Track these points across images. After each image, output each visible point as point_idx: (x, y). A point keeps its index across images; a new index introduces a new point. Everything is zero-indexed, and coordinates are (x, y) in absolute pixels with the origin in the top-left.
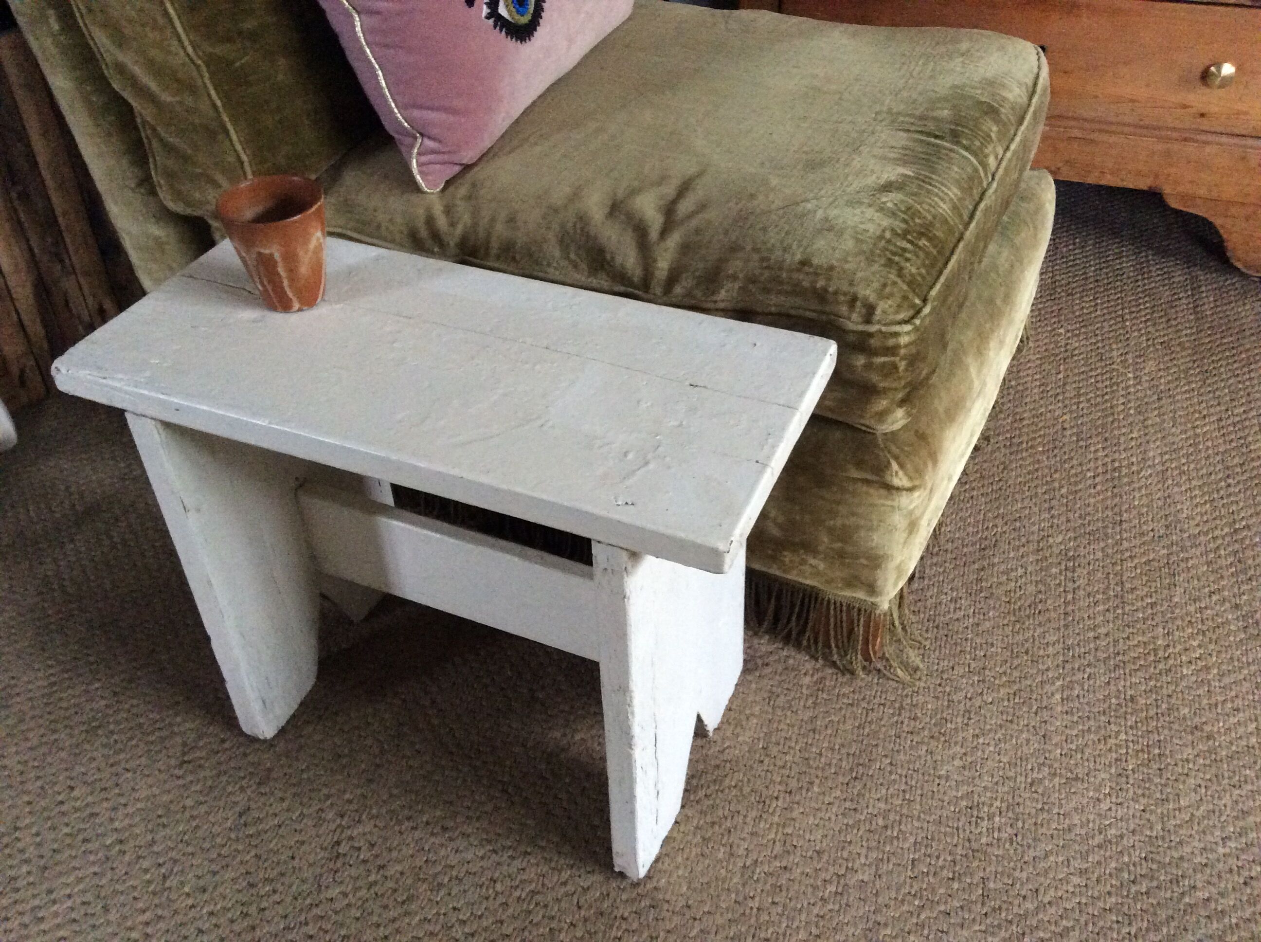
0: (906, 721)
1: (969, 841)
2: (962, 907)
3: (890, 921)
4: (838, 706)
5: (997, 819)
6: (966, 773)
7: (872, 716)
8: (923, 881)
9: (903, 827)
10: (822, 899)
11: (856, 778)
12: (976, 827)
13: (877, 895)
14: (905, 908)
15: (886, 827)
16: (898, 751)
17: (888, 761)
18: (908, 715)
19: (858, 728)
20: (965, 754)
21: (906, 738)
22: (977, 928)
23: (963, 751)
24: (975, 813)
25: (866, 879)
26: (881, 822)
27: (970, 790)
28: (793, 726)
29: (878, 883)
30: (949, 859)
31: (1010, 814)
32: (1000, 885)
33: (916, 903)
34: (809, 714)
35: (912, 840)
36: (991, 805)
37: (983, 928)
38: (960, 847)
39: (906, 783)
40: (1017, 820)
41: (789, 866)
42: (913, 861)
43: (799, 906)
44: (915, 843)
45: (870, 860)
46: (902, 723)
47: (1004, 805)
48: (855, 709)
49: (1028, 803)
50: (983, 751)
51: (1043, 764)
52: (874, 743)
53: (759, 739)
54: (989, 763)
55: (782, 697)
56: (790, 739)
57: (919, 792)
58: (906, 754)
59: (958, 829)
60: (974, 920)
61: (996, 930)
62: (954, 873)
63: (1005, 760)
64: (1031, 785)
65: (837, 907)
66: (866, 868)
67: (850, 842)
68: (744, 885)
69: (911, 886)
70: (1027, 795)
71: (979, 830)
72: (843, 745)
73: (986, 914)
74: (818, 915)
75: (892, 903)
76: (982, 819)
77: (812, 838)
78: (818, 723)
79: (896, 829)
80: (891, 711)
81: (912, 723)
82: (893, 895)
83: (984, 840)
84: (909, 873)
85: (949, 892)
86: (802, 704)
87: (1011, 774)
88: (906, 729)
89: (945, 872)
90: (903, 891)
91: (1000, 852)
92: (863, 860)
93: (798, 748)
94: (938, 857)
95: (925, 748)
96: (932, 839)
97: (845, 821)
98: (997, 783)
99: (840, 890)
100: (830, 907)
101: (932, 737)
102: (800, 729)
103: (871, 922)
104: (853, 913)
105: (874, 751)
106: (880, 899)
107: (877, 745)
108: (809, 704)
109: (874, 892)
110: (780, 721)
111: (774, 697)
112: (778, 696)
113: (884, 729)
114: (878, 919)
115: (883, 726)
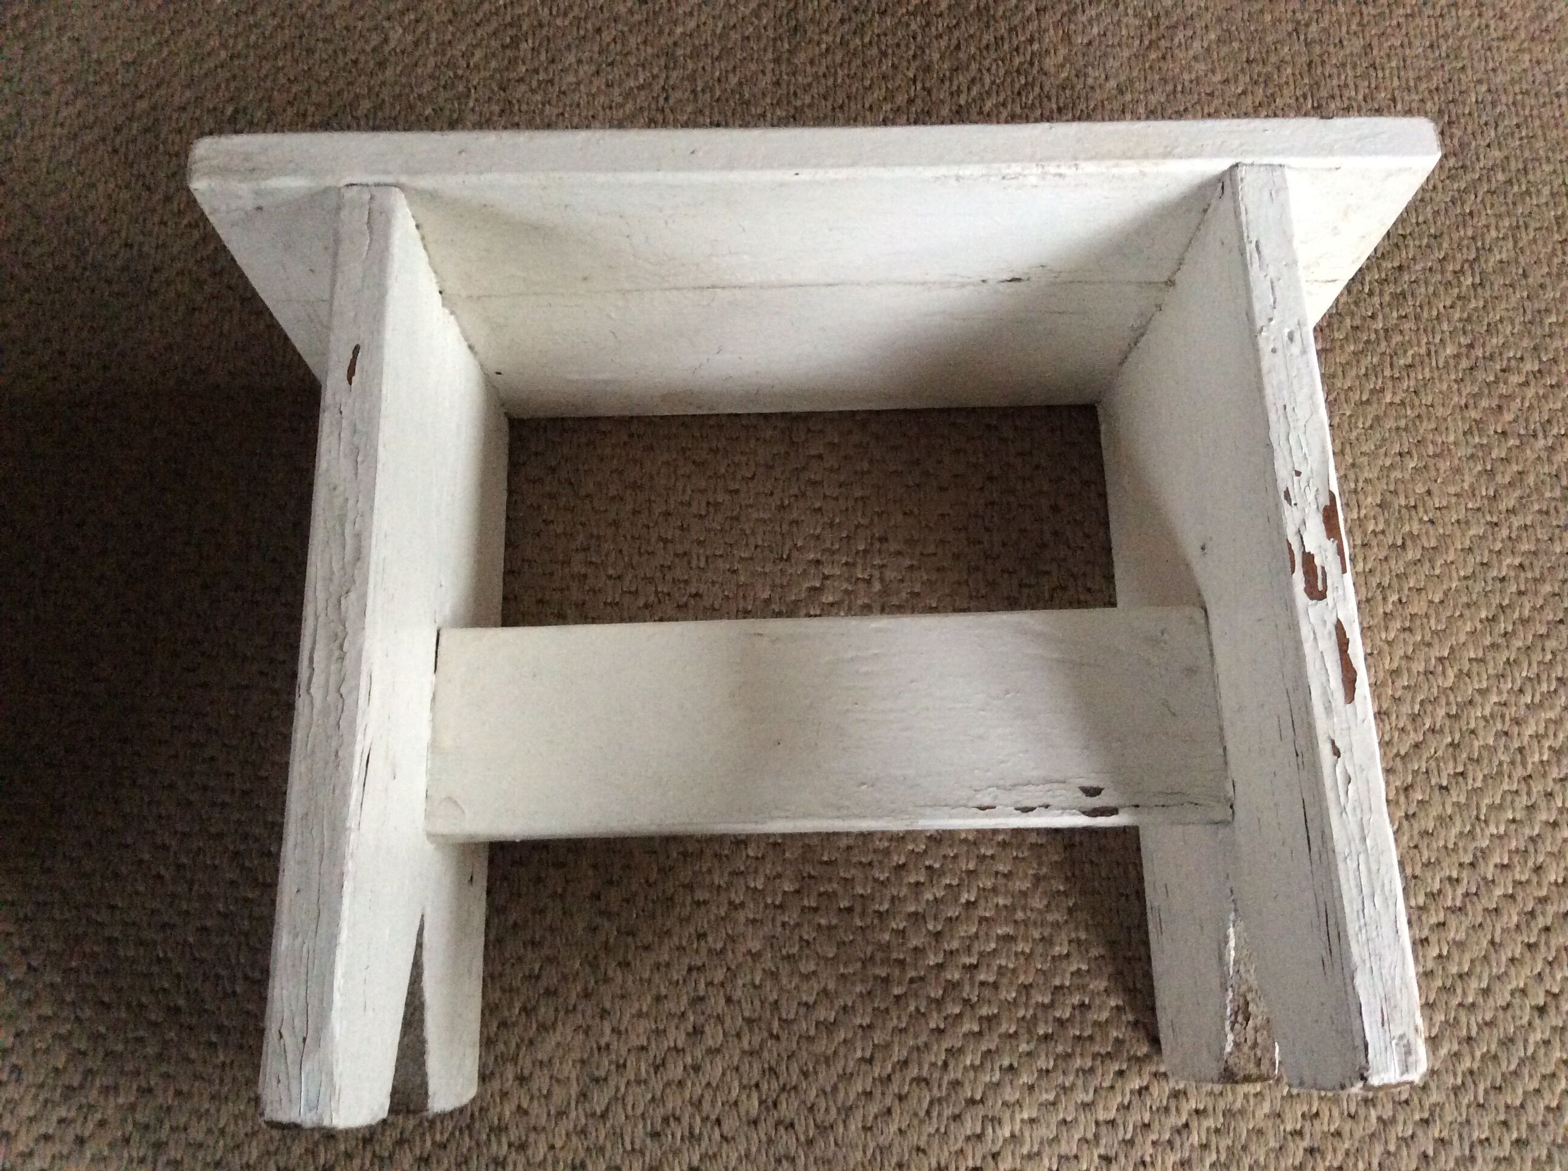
0: (1492, 23)
3: (1552, 305)
4: (1394, 23)
7: (1448, 24)
9: (1531, 177)
10: (1459, 298)
11: (1450, 123)
13: (1525, 275)
15: (1510, 182)
16: (1494, 70)
17: (1484, 88)
18: (1491, 13)
19: (1431, 46)
21: (1498, 48)
25: (1504, 256)
26: (1501, 177)
28: (1344, 65)
29: (1521, 259)
34: (1358, 44)
35: (1546, 191)
39: (1517, 114)
41: (1405, 264)
42: (1557, 218)
43: (1435, 313)
44: (1553, 194)
45: (1503, 231)
46: (1487, 26)
48: (1418, 20)
52: (1460, 65)
53: (1305, 97)
55: (1314, 24)
56: (1346, 85)
57: (1537, 123)
58: (1505, 72)
65: (1481, 304)
66: (1501, 243)
67: (1471, 213)
68: (1356, 304)
72: (1419, 78)
74: (1460, 320)
75: (1548, 280)
77: (1421, 219)
78: (1375, 52)
79: (1523, 180)
80: (1468, 13)
81: (1501, 24)
82: (1546, 270)
84: (1557, 237)
86: (1344, 29)
88: (1494, 35)
90: (1556, 261)
92: (1494, 233)
93: (1360, 97)
95: (1527, 57)
97: (1456, 186)
99: (1478, 281)
100: (1473, 305)
101: (1533, 39)
102: (1354, 67)
103: (1529, 312)
104: (1503, 305)
105: (1463, 77)
106: (1531, 280)
107: (1463, 68)
108: (1354, 27)
109: (1521, 271)
110: (1323, 63)
111: (1302, 29)
112: (1307, 25)
113: (1466, 42)
114: (1536, 306)
115: (1464, 37)
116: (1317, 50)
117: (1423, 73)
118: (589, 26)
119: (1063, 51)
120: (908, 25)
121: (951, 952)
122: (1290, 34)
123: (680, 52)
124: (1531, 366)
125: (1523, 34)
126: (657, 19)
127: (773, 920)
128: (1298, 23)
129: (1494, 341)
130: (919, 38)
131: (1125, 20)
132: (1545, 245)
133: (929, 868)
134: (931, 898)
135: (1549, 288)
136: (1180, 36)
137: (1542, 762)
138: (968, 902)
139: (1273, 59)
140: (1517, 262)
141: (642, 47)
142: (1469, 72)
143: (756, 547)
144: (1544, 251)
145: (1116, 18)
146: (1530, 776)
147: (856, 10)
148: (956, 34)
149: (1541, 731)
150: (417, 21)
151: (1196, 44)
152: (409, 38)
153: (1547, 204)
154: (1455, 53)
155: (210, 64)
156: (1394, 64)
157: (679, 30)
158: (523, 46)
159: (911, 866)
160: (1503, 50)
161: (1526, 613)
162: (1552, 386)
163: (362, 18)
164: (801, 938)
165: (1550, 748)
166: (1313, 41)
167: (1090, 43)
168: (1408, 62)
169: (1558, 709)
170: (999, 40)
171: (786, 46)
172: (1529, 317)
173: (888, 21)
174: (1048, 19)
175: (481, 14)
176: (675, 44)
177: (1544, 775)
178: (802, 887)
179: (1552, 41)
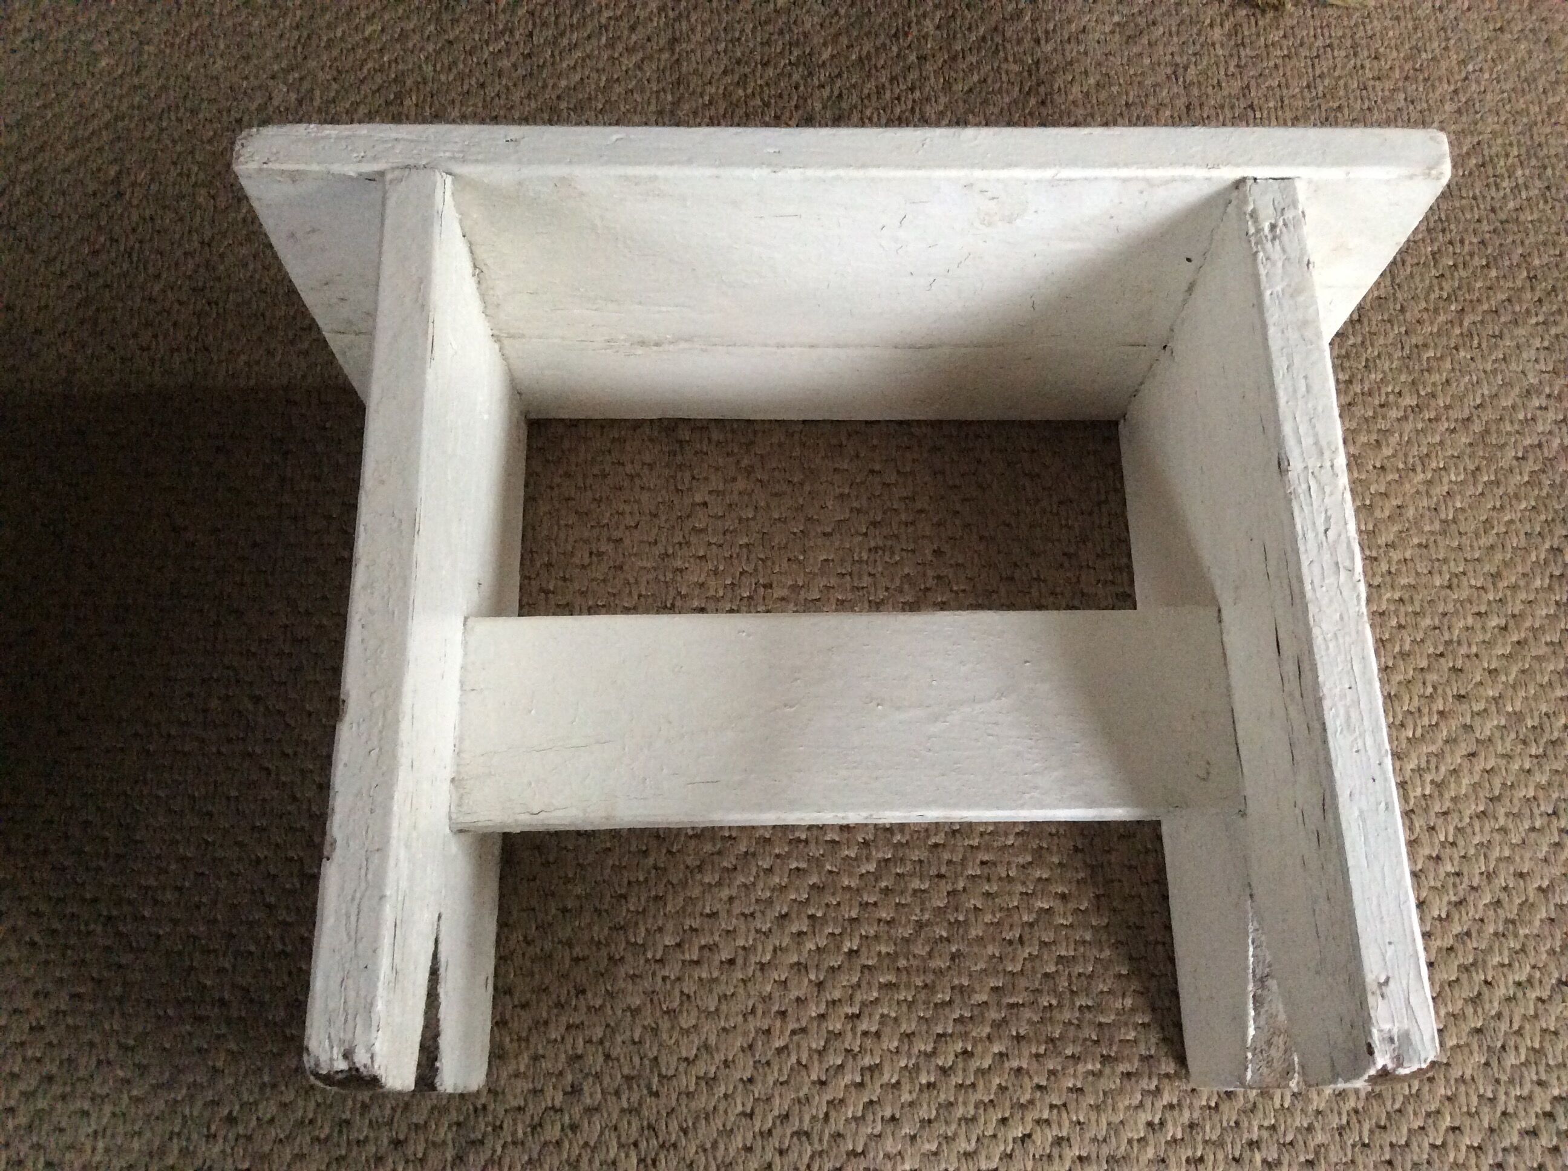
0: (1368, 65)
1: (1493, 210)
2: (1509, 300)
3: (1430, 341)
4: (1271, 64)
5: (1519, 172)
6: (1464, 119)
7: (1324, 66)
8: (1453, 279)
12: (1498, 189)
13: (1403, 310)
14: (1442, 318)
16: (1369, 109)
18: (1366, 53)
19: (1308, 86)
20: (1455, 92)
21: (1374, 87)
22: (1533, 321)
23: (1452, 88)
24: (1490, 172)
27: (1476, 140)
28: (1222, 107)
29: (1399, 295)
30: (1475, 240)
31: (1534, 162)
32: (1546, 259)
33: (1453, 308)
34: (1237, 84)
36: (1507, 156)
37: (1541, 319)
38: (1485, 222)
40: (1545, 168)
42: (1433, 254)
46: (1362, 66)
47: (1523, 150)
48: (1294, 61)
49: (1552, 141)
50: (1478, 82)
51: (1557, 82)
52: (1336, 105)
54: (1489, 97)
55: (1192, 66)
58: (1380, 111)
59: (1475, 198)
60: (1528, 311)
61: (1558, 318)
62: (1487, 257)
63: (1508, 86)
64: (1549, 114)
65: (1359, 340)
69: (1441, 289)
70: (1548, 130)
71: (1502, 193)
73: (1540, 301)
75: (1425, 316)
76: (1502, 176)
80: (1343, 53)
81: (1375, 63)
82: (1423, 305)
83: (1511, 205)
84: (1434, 272)
85: (1488, 283)
86: (1222, 72)
87: (1521, 105)
88: (1370, 75)
89: (1476, 258)
90: (1433, 297)
91: (1535, 216)
94: (1462, 242)
95: (1402, 96)
96: (1448, 219)
98: (1505, 123)
101: (1407, 78)
102: (1232, 107)
103: (1407, 347)
104: (1382, 341)
105: (1339, 115)
106: (1408, 315)
107: (1340, 107)
108: (1232, 69)
109: (1398, 307)
110: (1201, 105)
111: (1181, 71)
112: (1186, 68)
113: (1342, 82)
114: (1414, 341)
115: (1340, 77)
116: (1195, 92)
117: (1300, 113)
118: (473, 82)
119: (943, 100)
120: (790, 75)
121: (834, 1002)
122: (1168, 77)
123: (563, 105)
124: (1409, 400)
125: (1397, 74)
126: (541, 73)
127: (654, 974)
128: (1177, 65)
129: (1373, 376)
130: (802, 88)
131: (1004, 66)
132: (1422, 280)
133: (812, 917)
134: (813, 948)
135: (1427, 324)
136: (1059, 82)
137: (1424, 795)
138: (851, 951)
139: (1152, 101)
140: (1395, 299)
141: (525, 101)
142: (1346, 111)
143: (640, 596)
144: (1421, 286)
145: (996, 65)
146: (1412, 811)
147: (738, 62)
148: (839, 83)
149: (1423, 765)
150: (302, 79)
151: (1076, 89)
152: (293, 96)
153: (1423, 240)
154: (1332, 92)
155: (95, 124)
156: (1272, 104)
157: (563, 83)
158: (407, 102)
159: (794, 916)
160: (1378, 89)
161: (1407, 647)
162: (1430, 420)
163: (246, 78)
164: (682, 992)
165: (1432, 782)
166: (1192, 83)
167: (970, 90)
168: (1286, 102)
169: (1440, 743)
170: (880, 90)
171: (669, 98)
172: (1407, 352)
173: (770, 72)
174: (929, 67)
175: (365, 71)
176: (559, 98)
177: (1426, 810)
178: (682, 941)
179: (1426, 80)
